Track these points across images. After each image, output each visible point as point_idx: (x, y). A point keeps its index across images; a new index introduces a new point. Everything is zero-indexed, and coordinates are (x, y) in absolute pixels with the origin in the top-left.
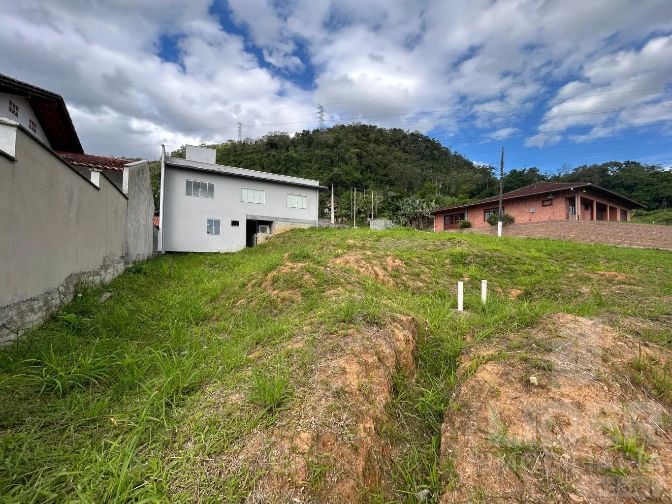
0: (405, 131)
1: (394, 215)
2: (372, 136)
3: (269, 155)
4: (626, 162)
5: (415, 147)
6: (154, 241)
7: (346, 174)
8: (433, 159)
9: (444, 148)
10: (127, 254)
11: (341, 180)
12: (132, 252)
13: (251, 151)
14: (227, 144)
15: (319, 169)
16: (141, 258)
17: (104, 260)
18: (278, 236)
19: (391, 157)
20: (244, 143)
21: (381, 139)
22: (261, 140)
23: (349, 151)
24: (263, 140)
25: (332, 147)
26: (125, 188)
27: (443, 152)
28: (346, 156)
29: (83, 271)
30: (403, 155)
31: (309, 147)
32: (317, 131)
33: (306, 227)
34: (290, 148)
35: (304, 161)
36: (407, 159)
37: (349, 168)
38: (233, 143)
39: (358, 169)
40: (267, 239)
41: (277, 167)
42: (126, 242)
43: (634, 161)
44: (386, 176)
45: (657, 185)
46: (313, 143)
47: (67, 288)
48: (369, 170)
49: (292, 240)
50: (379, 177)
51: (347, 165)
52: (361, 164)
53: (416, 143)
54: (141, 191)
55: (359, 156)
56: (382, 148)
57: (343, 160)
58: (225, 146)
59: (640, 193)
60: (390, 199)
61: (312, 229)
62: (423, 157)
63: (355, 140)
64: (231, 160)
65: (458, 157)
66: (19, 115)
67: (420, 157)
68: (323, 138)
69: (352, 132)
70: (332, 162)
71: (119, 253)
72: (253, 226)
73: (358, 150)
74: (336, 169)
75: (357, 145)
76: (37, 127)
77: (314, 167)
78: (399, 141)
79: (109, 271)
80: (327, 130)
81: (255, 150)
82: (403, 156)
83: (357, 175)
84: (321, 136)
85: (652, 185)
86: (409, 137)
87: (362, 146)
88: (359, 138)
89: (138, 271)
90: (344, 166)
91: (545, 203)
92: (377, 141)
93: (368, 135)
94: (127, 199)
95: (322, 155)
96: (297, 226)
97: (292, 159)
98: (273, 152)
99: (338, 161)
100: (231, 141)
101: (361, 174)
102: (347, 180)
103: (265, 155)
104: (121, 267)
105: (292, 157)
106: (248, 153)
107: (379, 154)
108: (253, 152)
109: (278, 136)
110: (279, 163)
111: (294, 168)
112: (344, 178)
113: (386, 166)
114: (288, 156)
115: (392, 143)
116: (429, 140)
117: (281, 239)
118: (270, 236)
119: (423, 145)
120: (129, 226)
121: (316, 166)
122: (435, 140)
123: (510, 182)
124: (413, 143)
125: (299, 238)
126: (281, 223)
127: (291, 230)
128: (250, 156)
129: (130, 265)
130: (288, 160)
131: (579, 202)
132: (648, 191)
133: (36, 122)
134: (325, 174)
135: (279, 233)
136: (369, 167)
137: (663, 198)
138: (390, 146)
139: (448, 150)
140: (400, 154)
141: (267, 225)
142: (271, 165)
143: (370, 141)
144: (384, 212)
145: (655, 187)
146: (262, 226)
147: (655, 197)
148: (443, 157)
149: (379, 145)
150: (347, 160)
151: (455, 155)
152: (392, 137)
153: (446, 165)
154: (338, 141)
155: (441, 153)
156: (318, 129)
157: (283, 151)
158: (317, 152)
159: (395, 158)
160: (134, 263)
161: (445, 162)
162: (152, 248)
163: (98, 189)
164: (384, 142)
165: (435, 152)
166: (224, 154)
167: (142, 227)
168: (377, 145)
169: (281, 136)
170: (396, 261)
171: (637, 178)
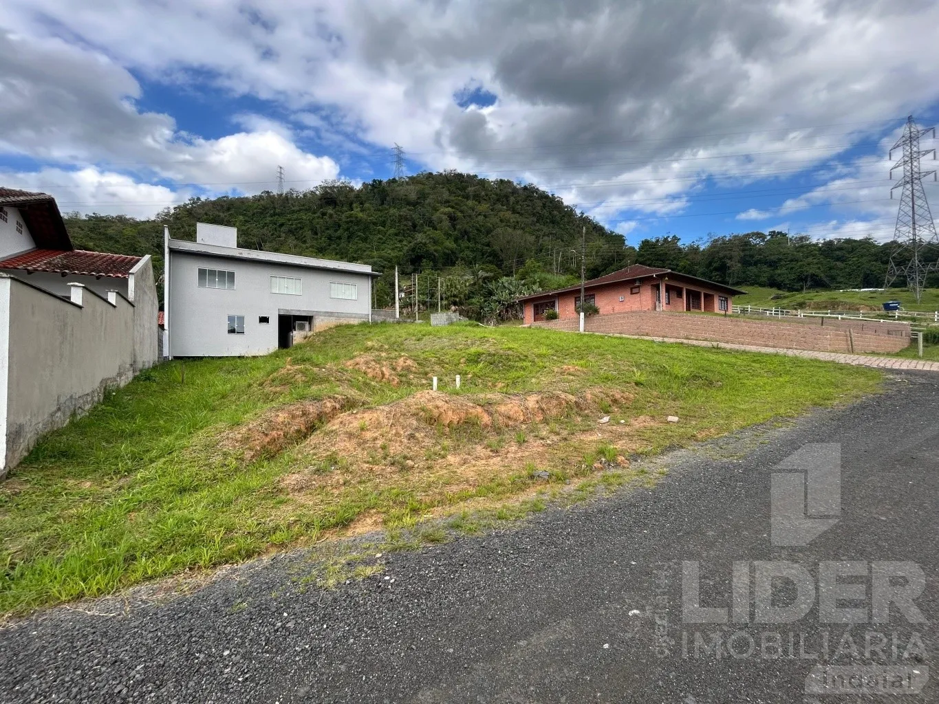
0: (515, 184)
1: (485, 301)
2: (470, 189)
3: (324, 214)
4: (772, 232)
5: (528, 206)
6: (159, 345)
7: (434, 242)
8: (553, 222)
9: (567, 207)
10: (134, 362)
11: (427, 251)
12: (139, 359)
13: (296, 208)
14: (261, 196)
15: (396, 235)
16: (147, 366)
17: (120, 368)
18: (319, 334)
19: (496, 220)
20: (286, 197)
21: (483, 193)
22: (312, 192)
23: (438, 210)
24: (315, 193)
25: (414, 204)
26: (131, 295)
27: (566, 212)
28: (434, 218)
29: (108, 376)
30: (513, 216)
31: (383, 204)
32: (394, 181)
33: (355, 322)
34: (354, 205)
35: (375, 224)
36: (517, 222)
37: (438, 234)
38: (270, 196)
39: (451, 235)
40: (305, 338)
41: (336, 231)
42: (134, 350)
43: (779, 231)
44: (488, 245)
45: (801, 261)
46: (388, 198)
47: (100, 390)
48: (466, 237)
49: (334, 339)
50: (479, 246)
51: (436, 229)
52: (455, 229)
53: (531, 200)
54: (145, 292)
55: (452, 219)
56: (484, 207)
57: (431, 224)
58: (259, 201)
59: (784, 270)
60: (480, 281)
61: (364, 325)
62: (540, 218)
63: (446, 195)
64: (268, 221)
65: (585, 220)
66: (8, 221)
67: (535, 220)
68: (402, 191)
69: (443, 183)
70: (414, 226)
71: (129, 361)
72: (287, 323)
73: (450, 209)
74: (420, 235)
75: (448, 202)
76: (23, 227)
77: (388, 233)
78: (507, 197)
79: (122, 378)
80: (407, 180)
81: (303, 208)
82: (513, 218)
83: (450, 244)
84: (398, 189)
85: (797, 261)
86: (521, 192)
87: (456, 204)
88: (451, 192)
89: (148, 378)
90: (431, 232)
91: (634, 291)
92: (477, 197)
93: (464, 189)
94: (133, 306)
95: (400, 215)
96: (344, 321)
97: (358, 222)
98: (330, 211)
99: (422, 224)
100: (268, 192)
101: (455, 242)
102: (436, 251)
103: (318, 214)
104: (130, 375)
105: (357, 218)
106: (294, 212)
107: (479, 214)
108: (300, 211)
109: (337, 187)
110: (339, 226)
111: (359, 234)
112: (432, 248)
113: (489, 232)
114: (351, 216)
115: (498, 200)
116: (547, 197)
117: (322, 338)
118: (310, 334)
119: (539, 203)
120: (136, 333)
121: (392, 231)
122: (556, 196)
123: (642, 255)
124: (525, 200)
125: (343, 337)
126: (322, 317)
127: (337, 327)
128: (295, 216)
129: (137, 373)
130: (351, 222)
131: (664, 290)
132: (792, 268)
133: (22, 222)
134: (405, 243)
135: (321, 330)
136: (466, 232)
137: (807, 276)
138: (495, 204)
139: (572, 210)
140: (508, 214)
141: (307, 321)
142: (328, 229)
143: (467, 198)
144: (473, 298)
145: (800, 263)
146: (299, 322)
147: (799, 276)
148: (566, 220)
149: (480, 202)
150: (436, 223)
151: (582, 216)
152: (498, 191)
153: (569, 230)
154: (423, 196)
155: (564, 214)
156: (394, 179)
157: (345, 208)
158: (392, 211)
159: (501, 221)
160: (141, 371)
161: (568, 227)
162: (157, 354)
163: (114, 307)
164: (487, 198)
165: (555, 212)
166: (257, 212)
167: (146, 331)
168: (477, 203)
169: (341, 187)
170: (408, 361)
171: (781, 252)
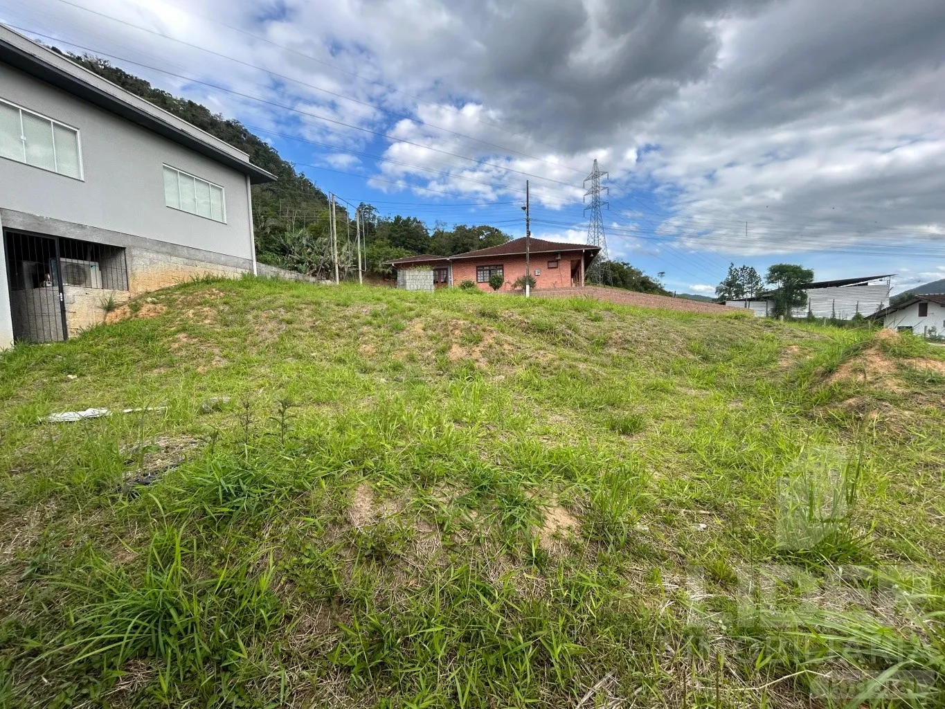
27: (284, 168)
33: (226, 274)
40: (107, 311)
60: (268, 230)
65: (305, 183)
91: (551, 265)
126: (154, 257)
135: (153, 290)
139: (289, 167)
155: (281, 169)
